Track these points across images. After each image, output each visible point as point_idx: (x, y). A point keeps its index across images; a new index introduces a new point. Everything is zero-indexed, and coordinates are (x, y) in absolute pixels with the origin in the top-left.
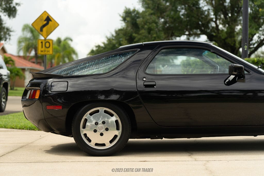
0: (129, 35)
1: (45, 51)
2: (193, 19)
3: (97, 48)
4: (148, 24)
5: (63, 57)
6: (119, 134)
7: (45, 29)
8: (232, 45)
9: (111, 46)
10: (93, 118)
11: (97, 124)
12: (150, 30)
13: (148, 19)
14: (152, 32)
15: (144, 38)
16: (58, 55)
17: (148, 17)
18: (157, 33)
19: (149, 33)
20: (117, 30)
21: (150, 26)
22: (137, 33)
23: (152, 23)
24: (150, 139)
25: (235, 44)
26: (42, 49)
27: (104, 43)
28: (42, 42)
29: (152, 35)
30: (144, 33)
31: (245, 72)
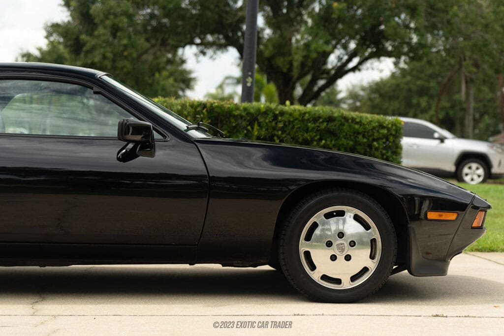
0: (74, 37)
4: (112, 17)
8: (285, 70)
12: (115, 30)
13: (112, 7)
14: (119, 34)
17: (113, 3)
18: (129, 37)
19: (114, 35)
21: (117, 21)
22: (90, 33)
23: (121, 15)
27: (40, 50)
29: (119, 41)
30: (104, 34)
31: (156, 136)
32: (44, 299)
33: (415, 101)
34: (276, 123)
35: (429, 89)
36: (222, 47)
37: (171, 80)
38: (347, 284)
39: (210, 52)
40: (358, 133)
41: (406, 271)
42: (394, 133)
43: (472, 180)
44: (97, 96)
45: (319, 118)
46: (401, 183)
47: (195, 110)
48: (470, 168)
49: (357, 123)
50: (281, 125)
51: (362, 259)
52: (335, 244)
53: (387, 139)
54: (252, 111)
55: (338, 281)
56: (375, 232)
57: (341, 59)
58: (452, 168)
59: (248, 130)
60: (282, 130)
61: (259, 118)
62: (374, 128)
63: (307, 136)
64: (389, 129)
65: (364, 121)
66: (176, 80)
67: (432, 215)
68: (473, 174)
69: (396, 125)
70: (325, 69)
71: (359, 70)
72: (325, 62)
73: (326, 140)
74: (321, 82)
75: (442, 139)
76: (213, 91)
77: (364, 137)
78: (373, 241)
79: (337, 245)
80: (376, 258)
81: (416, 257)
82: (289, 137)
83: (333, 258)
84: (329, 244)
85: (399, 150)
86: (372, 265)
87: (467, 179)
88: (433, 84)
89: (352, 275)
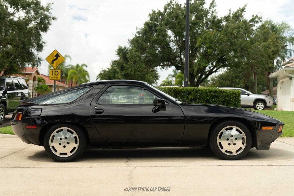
0: (121, 65)
1: (55, 77)
2: (165, 55)
3: (103, 72)
4: (134, 58)
5: (80, 78)
6: (77, 146)
7: (55, 62)
8: (192, 73)
9: (113, 70)
10: (62, 133)
11: (61, 139)
12: (135, 62)
13: (133, 55)
15: (131, 67)
16: (75, 76)
17: (134, 53)
18: (140, 64)
19: (135, 64)
20: (113, 61)
21: (135, 59)
22: (127, 63)
23: (137, 57)
24: (101, 149)
25: (193, 73)
26: (53, 76)
27: (108, 69)
28: (53, 71)
29: (136, 65)
30: (131, 64)
31: (166, 103)
32: (129, 160)
33: (234, 81)
34: (197, 94)
35: (239, 76)
36: (170, 66)
37: (151, 77)
38: (234, 154)
39: (165, 67)
40: (226, 96)
41: (255, 147)
42: (238, 95)
43: (260, 108)
44: (145, 90)
45: (212, 91)
46: (250, 117)
47: (169, 90)
48: (259, 104)
49: (225, 93)
50: (199, 94)
51: (240, 144)
52: (230, 139)
53: (236, 98)
54: (189, 90)
55: (231, 153)
56: (244, 135)
57: (210, 68)
58: (253, 105)
59: (187, 96)
60: (199, 96)
61: (191, 92)
62: (231, 94)
63: (208, 98)
64: (236, 94)
65: (227, 92)
66: (153, 77)
67: (264, 128)
68: (260, 106)
69: (238, 93)
70: (205, 72)
71: (217, 72)
72: (205, 70)
73: (214, 99)
74: (203, 76)
75: (248, 95)
76: (165, 80)
77: (227, 97)
78: (243, 138)
79: (231, 140)
80: (245, 143)
81: (259, 143)
82: (202, 98)
83: (229, 144)
84: (228, 139)
85: (240, 101)
86: (243, 147)
87: (258, 108)
88: (241, 74)
89: (236, 150)
